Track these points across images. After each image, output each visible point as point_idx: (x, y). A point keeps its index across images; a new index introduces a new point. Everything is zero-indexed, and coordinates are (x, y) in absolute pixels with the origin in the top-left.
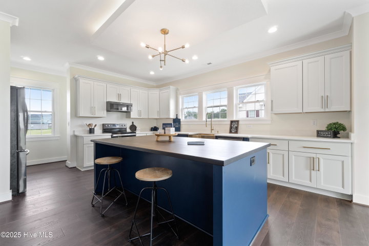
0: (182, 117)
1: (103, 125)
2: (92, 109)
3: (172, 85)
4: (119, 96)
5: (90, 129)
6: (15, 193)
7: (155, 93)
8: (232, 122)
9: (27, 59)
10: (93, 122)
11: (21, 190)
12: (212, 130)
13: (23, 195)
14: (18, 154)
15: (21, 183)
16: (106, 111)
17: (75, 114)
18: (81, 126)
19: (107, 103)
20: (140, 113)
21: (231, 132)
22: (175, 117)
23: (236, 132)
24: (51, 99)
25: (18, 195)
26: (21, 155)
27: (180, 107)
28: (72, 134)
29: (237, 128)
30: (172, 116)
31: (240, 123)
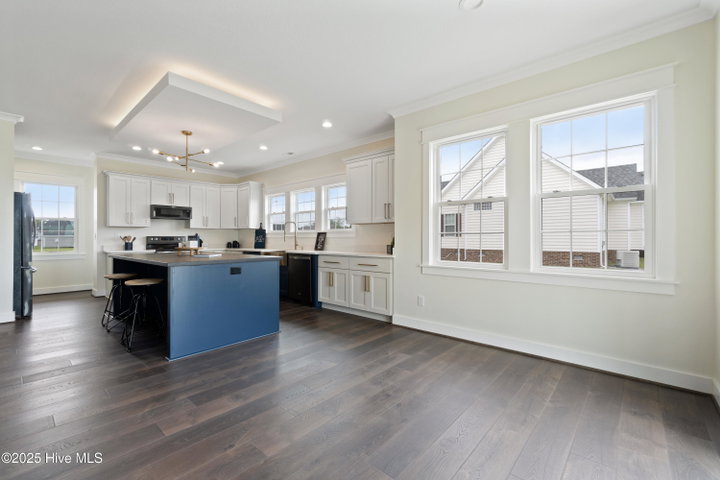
0: (269, 227)
1: (148, 238)
2: (128, 216)
3: (252, 180)
4: (171, 196)
5: (126, 244)
6: (19, 316)
7: (231, 191)
8: (319, 234)
9: (37, 148)
10: (131, 234)
11: (26, 312)
12: (296, 245)
13: (29, 318)
14: (23, 271)
15: (26, 305)
16: (149, 219)
17: (104, 222)
18: (114, 239)
19: (152, 206)
20: (205, 221)
21: (316, 248)
22: (258, 228)
23: (322, 249)
24: (73, 200)
25: (23, 319)
26: (27, 272)
27: (267, 212)
28: (100, 250)
29: (323, 243)
30: (254, 225)
31: (328, 236)
